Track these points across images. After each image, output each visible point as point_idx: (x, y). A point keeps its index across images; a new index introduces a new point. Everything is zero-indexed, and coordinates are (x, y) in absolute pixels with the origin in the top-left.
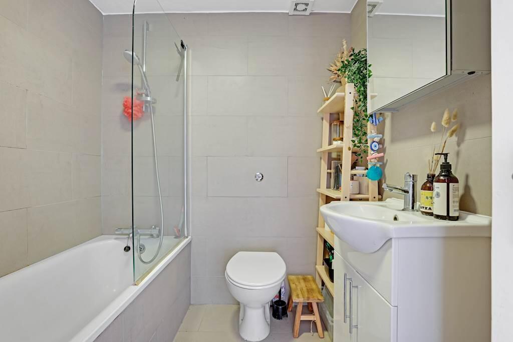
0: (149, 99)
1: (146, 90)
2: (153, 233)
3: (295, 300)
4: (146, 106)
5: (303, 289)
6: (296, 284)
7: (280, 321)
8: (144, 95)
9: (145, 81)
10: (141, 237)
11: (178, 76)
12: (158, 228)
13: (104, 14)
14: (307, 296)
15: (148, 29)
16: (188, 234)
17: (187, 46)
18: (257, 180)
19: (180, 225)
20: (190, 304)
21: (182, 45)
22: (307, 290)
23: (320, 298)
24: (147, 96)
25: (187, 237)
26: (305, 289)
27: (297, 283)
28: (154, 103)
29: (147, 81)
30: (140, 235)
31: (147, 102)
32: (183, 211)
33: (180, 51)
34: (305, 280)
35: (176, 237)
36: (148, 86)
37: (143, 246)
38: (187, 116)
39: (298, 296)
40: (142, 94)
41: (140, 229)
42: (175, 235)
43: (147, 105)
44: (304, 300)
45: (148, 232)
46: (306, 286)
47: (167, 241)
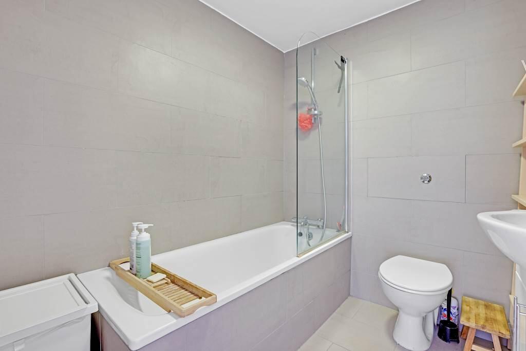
0: (316, 112)
1: (315, 105)
2: (319, 224)
3: (462, 321)
4: (315, 119)
5: (479, 315)
6: (470, 307)
7: (447, 343)
8: (313, 110)
9: (313, 98)
10: (310, 226)
11: (340, 88)
12: (322, 221)
13: (284, 52)
14: (482, 323)
15: (315, 54)
16: (348, 230)
17: (347, 59)
18: (423, 182)
19: (342, 221)
20: (349, 295)
21: (343, 60)
22: (486, 317)
23: (504, 333)
24: (315, 110)
25: (348, 232)
26: (483, 315)
27: (473, 307)
28: (321, 115)
29: (315, 98)
30: (309, 225)
31: (315, 115)
32: (344, 207)
33: (340, 65)
34: (487, 307)
35: (338, 231)
36: (316, 101)
37: (311, 234)
38: (348, 122)
39: (468, 319)
40: (311, 109)
41: (309, 219)
42: (337, 229)
43: (316, 117)
44: (476, 326)
45: (315, 223)
46: (486, 314)
47: (329, 232)
